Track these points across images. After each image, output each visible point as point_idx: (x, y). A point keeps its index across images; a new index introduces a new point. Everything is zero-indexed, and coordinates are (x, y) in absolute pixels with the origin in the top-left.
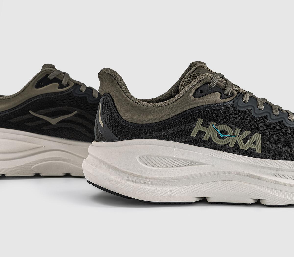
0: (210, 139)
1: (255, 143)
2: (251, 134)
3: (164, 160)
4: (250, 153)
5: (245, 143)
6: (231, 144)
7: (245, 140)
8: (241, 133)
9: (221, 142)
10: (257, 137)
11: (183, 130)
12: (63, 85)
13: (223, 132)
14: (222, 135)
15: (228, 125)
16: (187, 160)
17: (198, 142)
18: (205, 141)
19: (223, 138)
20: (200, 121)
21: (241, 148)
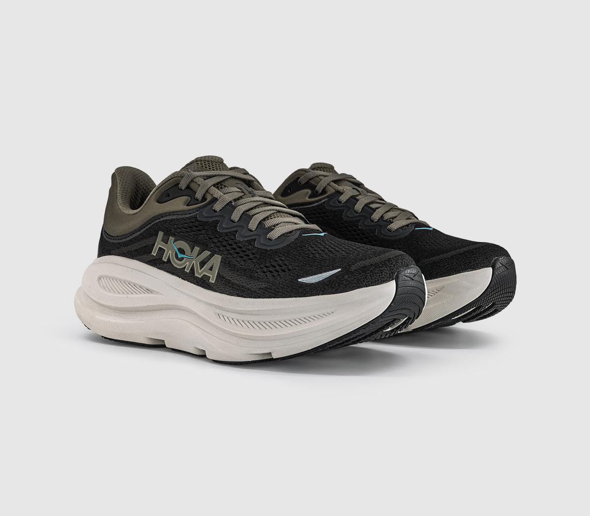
0: (169, 259)
1: (211, 269)
2: (210, 255)
3: (124, 284)
4: (203, 283)
5: (201, 268)
8: (200, 253)
9: (178, 265)
10: (217, 260)
11: (146, 246)
12: (317, 192)
14: (180, 256)
15: (186, 242)
16: (143, 286)
17: (158, 263)
18: (164, 262)
19: (181, 260)
20: (161, 234)
21: (196, 275)
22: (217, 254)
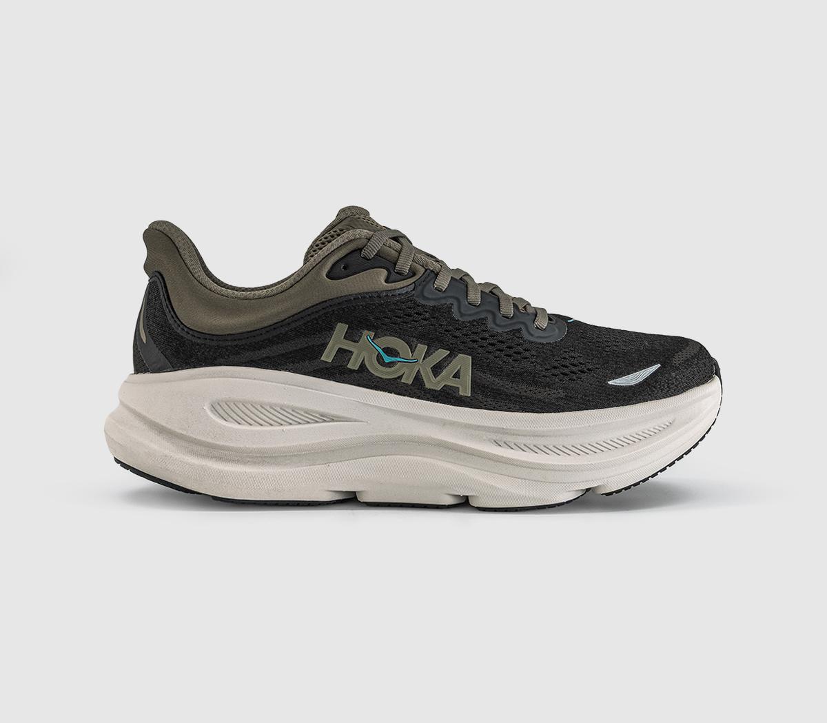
0: (363, 366)
1: (457, 376)
2: (449, 355)
3: (263, 410)
4: (448, 397)
5: (436, 375)
6: (408, 378)
7: (437, 369)
8: (428, 354)
9: (385, 373)
11: (306, 348)
13: (390, 351)
14: (387, 359)
15: (400, 338)
16: (312, 411)
17: (338, 372)
18: (352, 371)
19: (391, 365)
20: (341, 328)
21: (428, 386)
22: (463, 353)
